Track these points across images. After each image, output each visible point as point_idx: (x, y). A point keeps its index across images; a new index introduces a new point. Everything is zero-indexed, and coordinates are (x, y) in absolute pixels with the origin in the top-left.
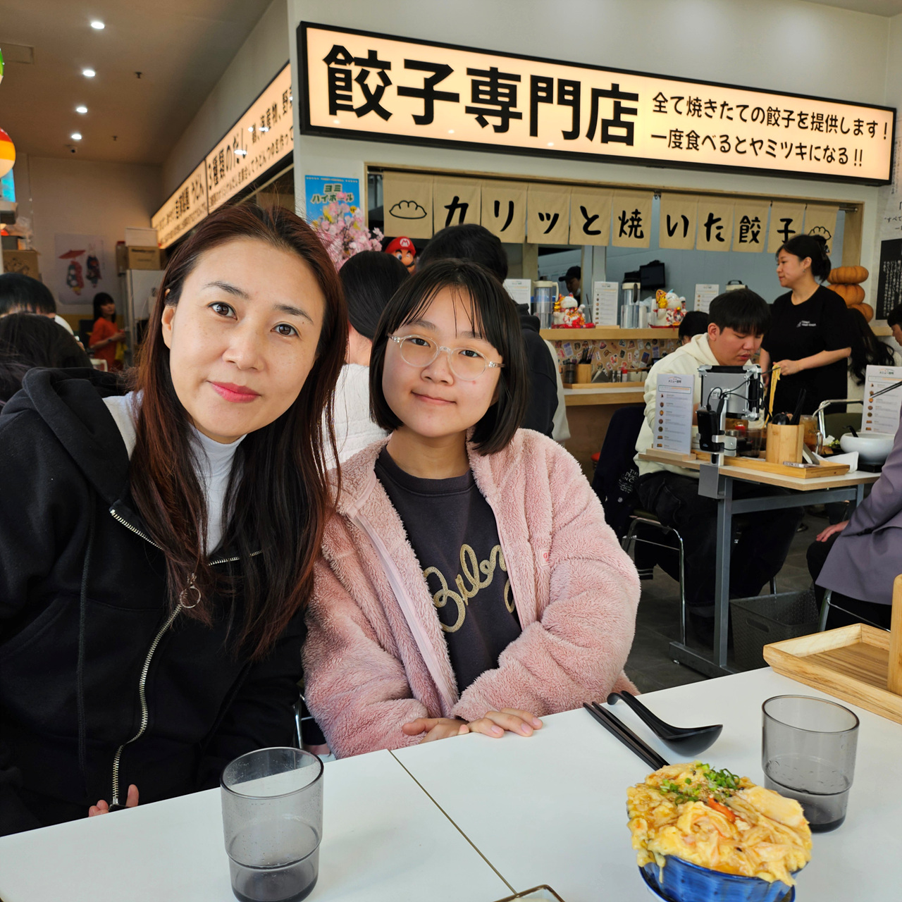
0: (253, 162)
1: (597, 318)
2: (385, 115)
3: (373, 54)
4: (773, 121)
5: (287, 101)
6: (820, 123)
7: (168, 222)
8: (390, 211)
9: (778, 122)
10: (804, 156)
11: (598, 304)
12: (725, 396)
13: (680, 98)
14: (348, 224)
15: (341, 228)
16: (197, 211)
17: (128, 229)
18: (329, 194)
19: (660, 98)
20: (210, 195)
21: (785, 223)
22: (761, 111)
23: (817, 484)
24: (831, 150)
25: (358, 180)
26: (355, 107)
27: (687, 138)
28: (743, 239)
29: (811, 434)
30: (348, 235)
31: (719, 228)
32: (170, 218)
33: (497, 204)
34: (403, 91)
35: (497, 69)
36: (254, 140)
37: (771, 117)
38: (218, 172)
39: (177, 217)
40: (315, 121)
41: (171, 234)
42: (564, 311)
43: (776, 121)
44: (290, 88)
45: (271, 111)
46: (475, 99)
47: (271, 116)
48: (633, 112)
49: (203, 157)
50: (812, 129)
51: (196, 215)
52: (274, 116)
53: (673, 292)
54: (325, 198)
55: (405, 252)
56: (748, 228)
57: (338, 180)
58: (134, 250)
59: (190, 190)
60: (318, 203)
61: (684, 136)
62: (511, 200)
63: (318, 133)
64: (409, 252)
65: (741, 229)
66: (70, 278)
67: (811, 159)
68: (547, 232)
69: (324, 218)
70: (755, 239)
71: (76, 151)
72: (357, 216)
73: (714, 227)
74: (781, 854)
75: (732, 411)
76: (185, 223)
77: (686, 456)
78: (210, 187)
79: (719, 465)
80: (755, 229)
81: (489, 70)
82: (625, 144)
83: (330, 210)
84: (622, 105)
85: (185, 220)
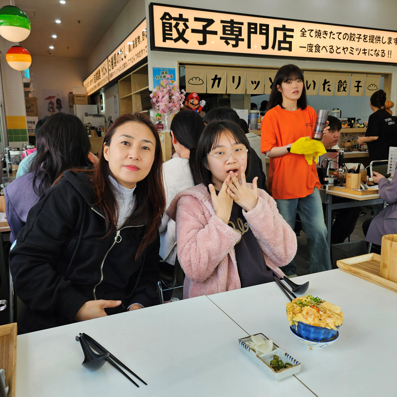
0: (129, 60)
2: (186, 41)
3: (181, 15)
4: (352, 39)
5: (144, 35)
6: (373, 39)
7: (91, 84)
8: (188, 82)
9: (355, 39)
10: (366, 54)
12: (329, 162)
13: (312, 30)
14: (171, 89)
15: (168, 90)
16: (104, 80)
17: (74, 87)
18: (163, 75)
19: (303, 31)
20: (110, 73)
21: (357, 83)
22: (347, 35)
23: (366, 198)
24: (378, 51)
25: (175, 69)
26: (173, 38)
27: (315, 47)
28: (339, 90)
29: (364, 177)
30: (171, 93)
31: (329, 86)
32: (92, 82)
33: (234, 77)
34: (194, 31)
35: (233, 20)
36: (130, 51)
37: (351, 37)
38: (113, 64)
39: (95, 82)
40: (157, 45)
41: (92, 89)
43: (354, 39)
44: (146, 30)
45: (137, 39)
46: (224, 33)
47: (137, 41)
48: (292, 37)
49: (106, 57)
50: (369, 42)
51: (103, 81)
52: (138, 41)
54: (161, 77)
55: (195, 99)
56: (342, 85)
57: (167, 69)
58: (77, 96)
59: (101, 70)
60: (158, 79)
61: (314, 47)
62: (239, 76)
63: (158, 50)
64: (197, 99)
65: (339, 86)
66: (49, 108)
67: (369, 55)
68: (255, 89)
69: (161, 85)
70: (344, 90)
71: (51, 53)
72: (175, 85)
73: (326, 85)
74: (333, 321)
75: (332, 168)
76: (99, 84)
78: (110, 70)
79: (326, 190)
80: (345, 86)
81: (230, 20)
82: (288, 51)
83: (163, 82)
84: (287, 34)
85: (99, 83)
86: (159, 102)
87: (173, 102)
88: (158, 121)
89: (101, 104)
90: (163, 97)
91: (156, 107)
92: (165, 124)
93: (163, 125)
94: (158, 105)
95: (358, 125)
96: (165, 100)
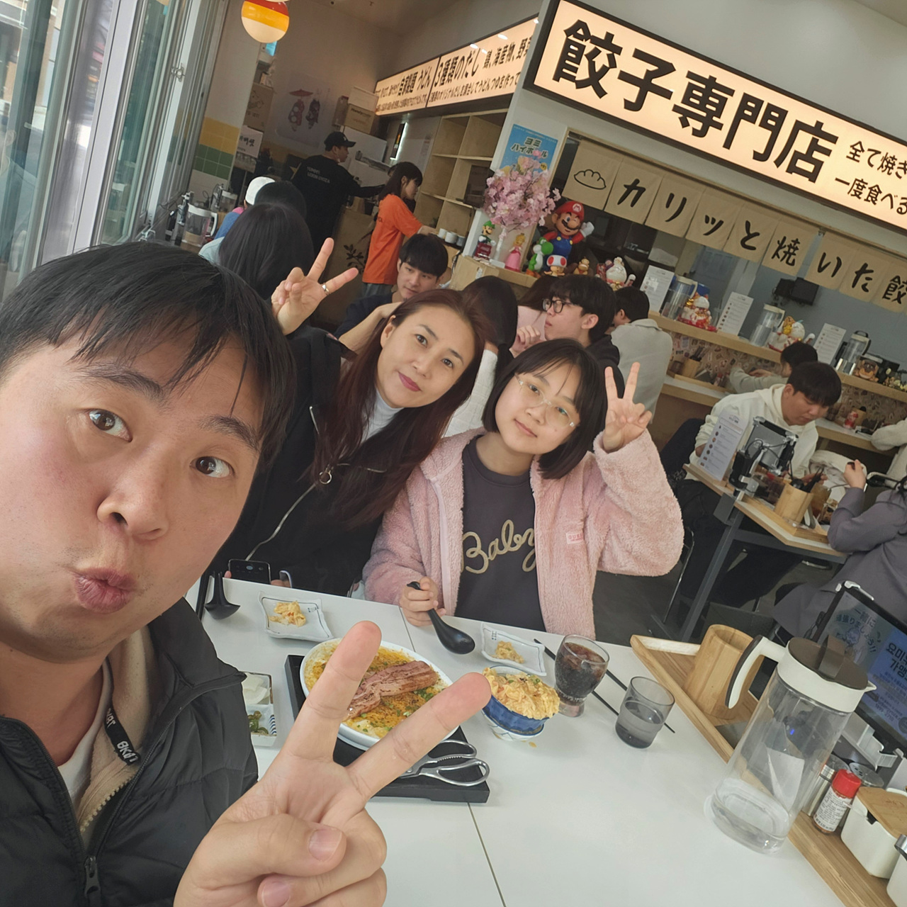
0: (478, 83)
1: (722, 324)
2: (601, 93)
3: (610, 36)
5: (524, 48)
7: (390, 93)
11: (727, 313)
12: (763, 449)
13: (877, 152)
14: (534, 180)
15: (527, 181)
16: (417, 99)
17: (355, 88)
18: (528, 146)
19: (858, 147)
20: (433, 91)
25: (557, 141)
26: (577, 79)
27: (869, 191)
28: (887, 296)
30: (531, 189)
31: (868, 279)
32: (393, 91)
33: (672, 196)
34: (624, 77)
35: (715, 79)
36: (485, 66)
38: (448, 74)
40: (538, 81)
41: (389, 106)
42: (694, 309)
44: (530, 39)
45: (508, 48)
46: (685, 101)
47: (507, 53)
48: (827, 152)
49: (439, 54)
51: (415, 101)
52: (509, 55)
53: (802, 323)
54: (523, 149)
55: (574, 215)
56: (896, 287)
57: (540, 136)
58: (353, 109)
59: (419, 76)
60: (516, 151)
61: (867, 188)
62: (685, 196)
63: (537, 92)
64: (578, 217)
65: (889, 286)
66: (293, 114)
68: (707, 234)
69: (516, 166)
70: (898, 299)
71: (335, 3)
72: (543, 176)
73: (863, 276)
75: (765, 462)
76: (405, 103)
77: (717, 482)
78: (436, 84)
79: (738, 498)
80: (903, 290)
81: (707, 77)
82: (807, 179)
83: (524, 162)
84: (819, 143)
85: (406, 100)
86: (499, 198)
87: (527, 210)
88: (484, 236)
89: (395, 143)
90: (512, 192)
91: (491, 207)
92: (496, 246)
93: (490, 247)
94: (495, 205)
95: (898, 382)
96: (512, 201)
